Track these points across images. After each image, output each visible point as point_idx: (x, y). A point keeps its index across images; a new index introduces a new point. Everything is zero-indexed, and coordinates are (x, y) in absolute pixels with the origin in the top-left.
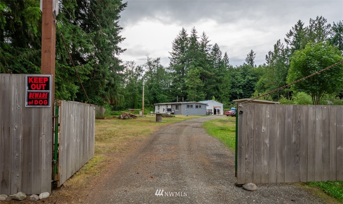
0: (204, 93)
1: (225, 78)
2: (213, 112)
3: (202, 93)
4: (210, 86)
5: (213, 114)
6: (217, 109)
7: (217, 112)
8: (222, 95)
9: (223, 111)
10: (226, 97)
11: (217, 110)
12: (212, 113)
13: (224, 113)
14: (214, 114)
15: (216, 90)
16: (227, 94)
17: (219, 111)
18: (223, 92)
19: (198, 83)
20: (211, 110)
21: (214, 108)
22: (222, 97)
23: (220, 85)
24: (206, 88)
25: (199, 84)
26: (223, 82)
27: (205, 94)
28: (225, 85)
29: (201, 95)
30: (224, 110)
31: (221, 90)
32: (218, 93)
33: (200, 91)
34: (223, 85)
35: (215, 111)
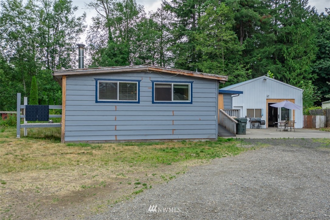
0: (245, 67)
1: (300, 31)
2: (265, 117)
3: (239, 67)
4: (262, 50)
5: (265, 126)
6: (279, 106)
7: (279, 120)
8: (294, 74)
9: (304, 114)
10: (304, 78)
11: (279, 113)
12: (261, 123)
13: (305, 122)
14: (270, 126)
15: (278, 62)
16: (305, 71)
17: (286, 112)
18: (297, 66)
19: (226, 42)
20: (259, 111)
21: (269, 104)
22: (295, 79)
23: (287, 49)
24: (251, 55)
25: (230, 45)
26: (295, 40)
27: (247, 70)
28: (302, 49)
29: (237, 72)
30: (306, 110)
31: (291, 63)
32: (283, 68)
33: (234, 63)
34: (296, 48)
35: (273, 113)
